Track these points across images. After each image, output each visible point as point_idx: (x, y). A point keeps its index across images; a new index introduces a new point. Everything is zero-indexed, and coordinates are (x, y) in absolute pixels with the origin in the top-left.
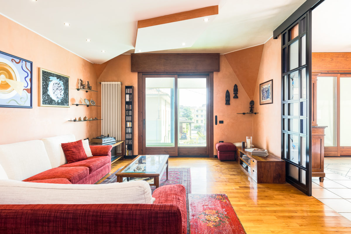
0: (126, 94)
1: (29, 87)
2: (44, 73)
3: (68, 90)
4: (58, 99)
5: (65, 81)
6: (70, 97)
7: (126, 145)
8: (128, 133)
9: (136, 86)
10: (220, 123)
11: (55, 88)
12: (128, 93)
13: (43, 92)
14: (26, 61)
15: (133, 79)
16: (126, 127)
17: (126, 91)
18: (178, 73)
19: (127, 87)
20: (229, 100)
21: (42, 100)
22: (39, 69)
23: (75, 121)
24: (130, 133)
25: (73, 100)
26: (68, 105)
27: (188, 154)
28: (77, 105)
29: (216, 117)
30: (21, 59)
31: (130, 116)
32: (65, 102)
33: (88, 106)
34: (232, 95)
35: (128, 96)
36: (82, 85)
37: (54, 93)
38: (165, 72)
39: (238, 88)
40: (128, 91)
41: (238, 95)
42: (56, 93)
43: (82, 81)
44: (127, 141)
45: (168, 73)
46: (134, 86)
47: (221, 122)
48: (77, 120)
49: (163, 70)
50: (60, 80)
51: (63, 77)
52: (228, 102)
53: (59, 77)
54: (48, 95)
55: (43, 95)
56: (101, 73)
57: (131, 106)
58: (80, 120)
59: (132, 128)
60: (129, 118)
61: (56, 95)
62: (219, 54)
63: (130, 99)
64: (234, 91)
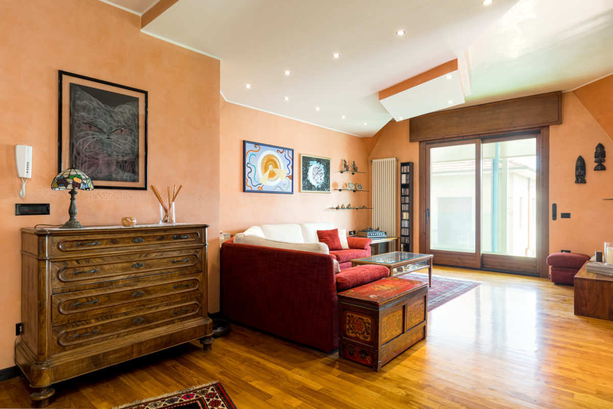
0: (402, 173)
1: (291, 174)
2: (304, 158)
3: (329, 174)
4: (318, 184)
5: (326, 164)
6: (332, 182)
7: (401, 243)
8: (405, 228)
9: (416, 161)
10: (562, 217)
11: (315, 173)
12: (405, 172)
13: (303, 177)
14: (288, 149)
15: (412, 152)
16: (402, 220)
17: (402, 170)
18: (481, 136)
19: (403, 164)
20: (582, 173)
21: (302, 186)
22: (300, 155)
23: (337, 208)
24: (407, 228)
25: (335, 184)
26: (329, 191)
27: (500, 268)
28: (340, 190)
29: (555, 206)
30: (284, 149)
31: (407, 204)
32: (325, 187)
33: (354, 191)
34: (591, 163)
35: (404, 176)
36: (345, 167)
37: (314, 178)
38: (460, 137)
39: (606, 150)
40: (405, 169)
41: (605, 164)
42: (316, 178)
43: (345, 162)
44: (403, 238)
45: (465, 138)
46: (414, 162)
47: (566, 216)
48: (340, 207)
49: (455, 133)
50: (320, 164)
51: (324, 160)
52: (581, 177)
53: (319, 161)
54: (308, 181)
55: (303, 180)
56: (373, 149)
57: (408, 190)
58: (343, 208)
59: (411, 220)
60: (406, 207)
61: (316, 180)
62: (560, 91)
63: (407, 180)
64: (595, 158)
